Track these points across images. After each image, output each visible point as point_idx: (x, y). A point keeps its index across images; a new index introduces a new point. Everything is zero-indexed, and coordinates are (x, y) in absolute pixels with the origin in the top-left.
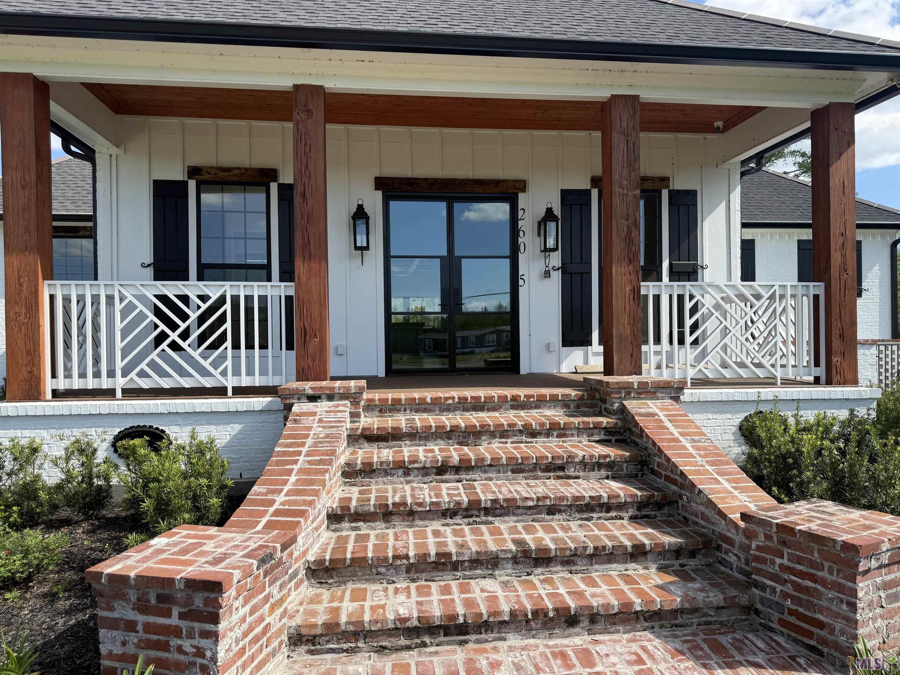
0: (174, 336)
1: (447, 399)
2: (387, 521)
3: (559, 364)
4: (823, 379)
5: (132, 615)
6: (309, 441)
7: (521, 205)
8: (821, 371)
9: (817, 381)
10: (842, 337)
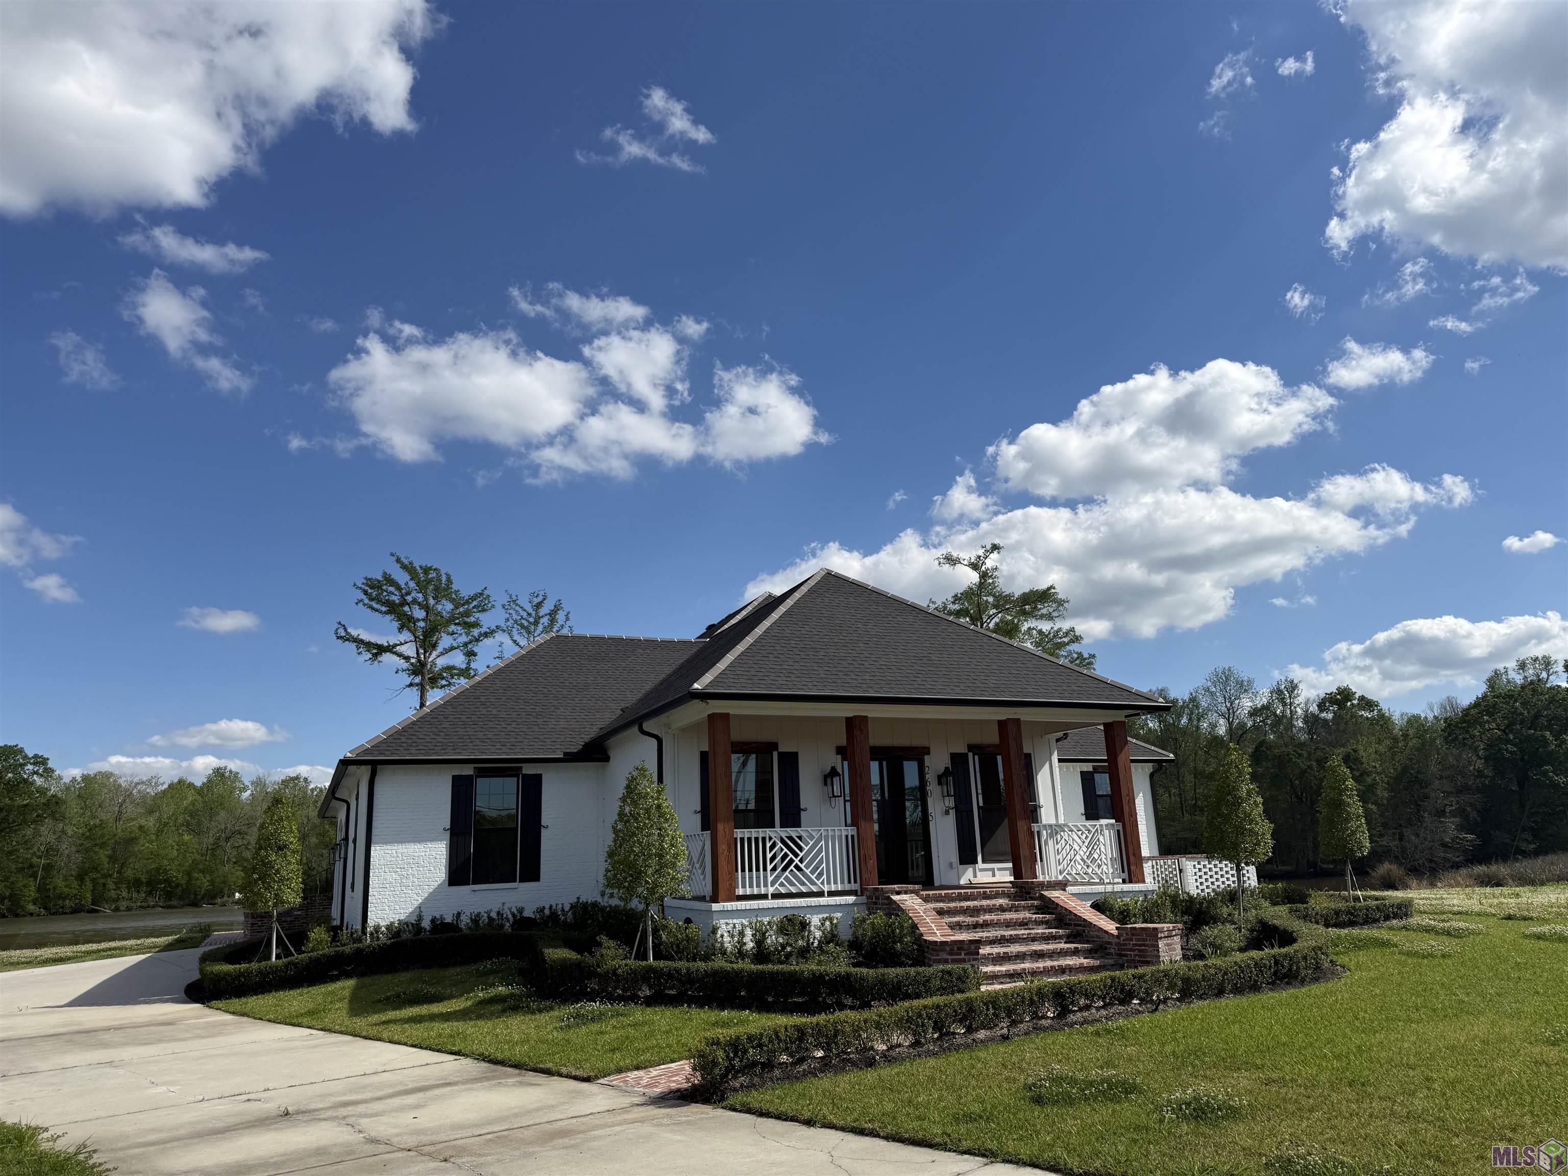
0: (797, 861)
3: (959, 880)
4: (1127, 880)
7: (927, 763)
8: (1125, 875)
9: (1124, 882)
10: (1134, 854)
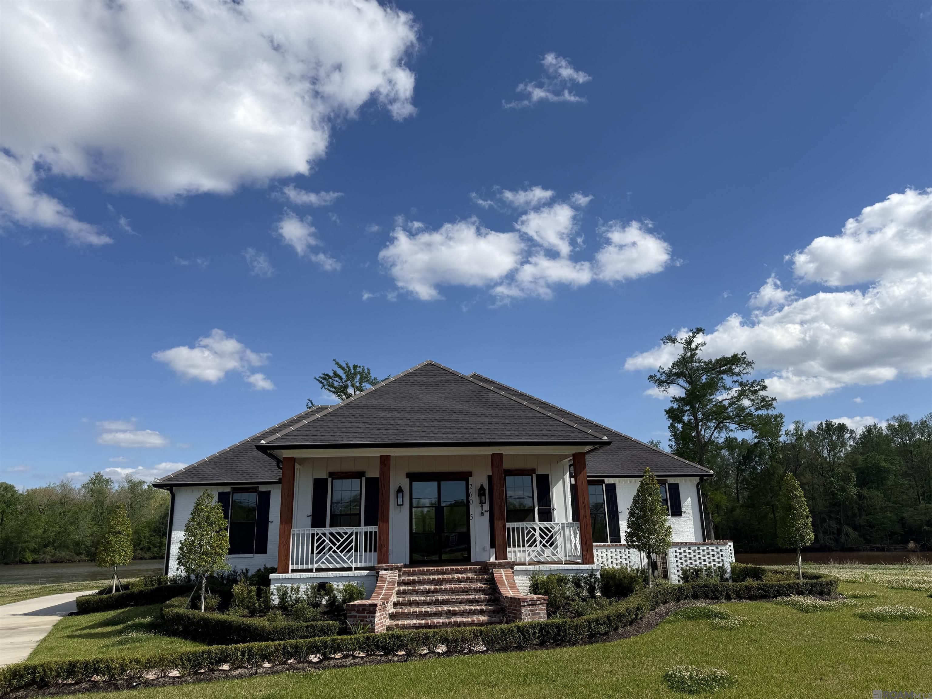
1: (432, 570)
2: (410, 606)
5: (355, 614)
6: (387, 582)
7: (470, 482)
10: (586, 544)
